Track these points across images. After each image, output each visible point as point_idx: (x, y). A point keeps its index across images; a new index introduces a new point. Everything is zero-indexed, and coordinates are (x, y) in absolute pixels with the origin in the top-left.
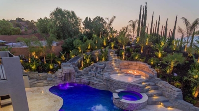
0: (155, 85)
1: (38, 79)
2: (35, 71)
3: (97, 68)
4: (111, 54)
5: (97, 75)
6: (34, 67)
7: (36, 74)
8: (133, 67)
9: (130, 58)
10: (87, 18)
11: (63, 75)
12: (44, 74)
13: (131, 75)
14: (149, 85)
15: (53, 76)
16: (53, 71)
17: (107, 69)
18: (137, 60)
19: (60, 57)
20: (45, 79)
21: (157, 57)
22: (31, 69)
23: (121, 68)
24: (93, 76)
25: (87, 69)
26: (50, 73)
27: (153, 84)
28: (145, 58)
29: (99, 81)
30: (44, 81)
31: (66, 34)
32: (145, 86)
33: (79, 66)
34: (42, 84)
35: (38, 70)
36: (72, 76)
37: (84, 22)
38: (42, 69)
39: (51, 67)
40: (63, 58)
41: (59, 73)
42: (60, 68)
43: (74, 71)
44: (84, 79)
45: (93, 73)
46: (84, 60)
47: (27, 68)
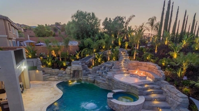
0: (161, 89)
1: (51, 74)
2: (50, 67)
3: (105, 67)
4: (123, 54)
5: (104, 74)
6: (49, 64)
7: (50, 70)
8: (143, 68)
9: (141, 58)
11: (72, 72)
12: (57, 70)
13: (136, 76)
14: (152, 88)
15: (64, 72)
16: (65, 68)
17: (114, 68)
18: (148, 61)
19: (75, 56)
20: (57, 75)
21: (171, 57)
22: (47, 65)
23: (129, 69)
24: (100, 75)
25: (96, 67)
26: (62, 70)
27: (158, 87)
28: (157, 59)
29: (103, 80)
30: (56, 77)
31: (85, 35)
32: (147, 89)
33: (90, 65)
34: (53, 79)
35: (53, 67)
36: (80, 73)
37: (104, 22)
38: (57, 65)
39: (64, 64)
40: (78, 57)
41: (68, 70)
42: (70, 65)
43: (81, 69)
44: (90, 77)
45: (100, 72)
46: (95, 59)
47: (44, 64)
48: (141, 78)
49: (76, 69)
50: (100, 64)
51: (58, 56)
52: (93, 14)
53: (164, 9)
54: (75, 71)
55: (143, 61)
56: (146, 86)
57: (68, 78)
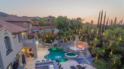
1: (46, 45)
2: (45, 42)
3: (68, 43)
4: (77, 37)
6: (45, 41)
7: (45, 44)
10: (73, 19)
12: (48, 44)
16: (51, 43)
17: (71, 44)
18: (85, 41)
20: (48, 46)
22: (44, 42)
23: (77, 44)
25: (64, 43)
26: (50, 43)
27: (85, 52)
29: (66, 49)
33: (62, 42)
35: (47, 42)
38: (48, 41)
39: (51, 41)
40: (57, 38)
41: (52, 44)
42: (53, 42)
43: (58, 44)
44: (61, 47)
45: (66, 45)
46: (64, 39)
47: (43, 41)
48: (80, 48)
49: (56, 44)
50: (66, 41)
51: (49, 38)
52: (66, 17)
53: (100, 15)
54: (55, 45)
55: (83, 41)
56: (80, 51)
57: (52, 47)
